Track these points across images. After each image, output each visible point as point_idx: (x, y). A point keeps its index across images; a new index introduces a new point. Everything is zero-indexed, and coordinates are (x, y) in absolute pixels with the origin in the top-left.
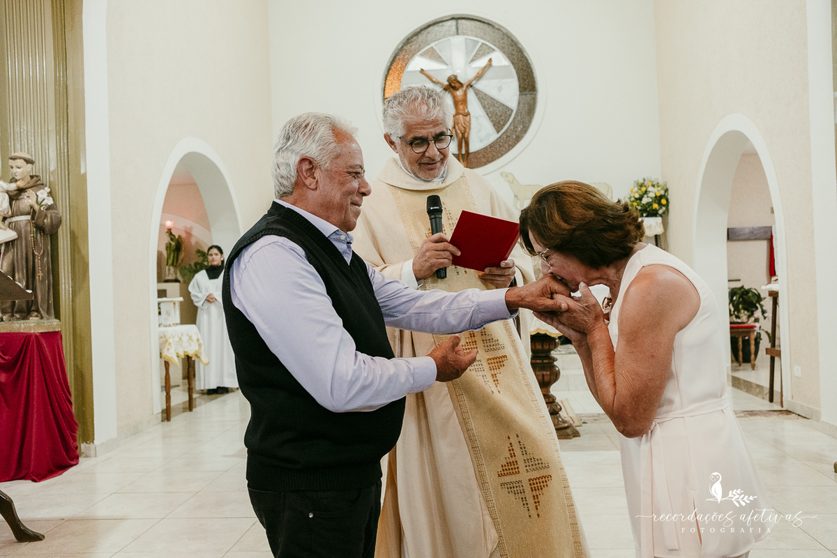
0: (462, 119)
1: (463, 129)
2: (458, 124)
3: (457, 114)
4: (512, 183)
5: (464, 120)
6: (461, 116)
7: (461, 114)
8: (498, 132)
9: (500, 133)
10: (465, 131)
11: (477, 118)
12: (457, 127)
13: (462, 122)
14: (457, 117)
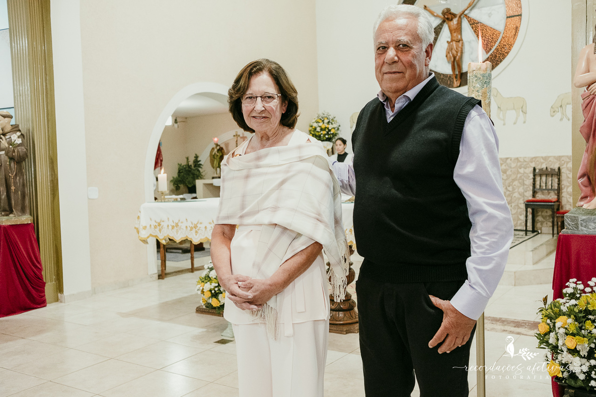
0: (454, 45)
1: (455, 53)
2: (452, 49)
3: (452, 41)
4: (496, 96)
5: (457, 46)
6: (454, 42)
7: (454, 40)
8: (487, 52)
9: (490, 53)
10: (457, 55)
11: (470, 42)
12: (450, 52)
13: (455, 47)
14: (451, 43)
